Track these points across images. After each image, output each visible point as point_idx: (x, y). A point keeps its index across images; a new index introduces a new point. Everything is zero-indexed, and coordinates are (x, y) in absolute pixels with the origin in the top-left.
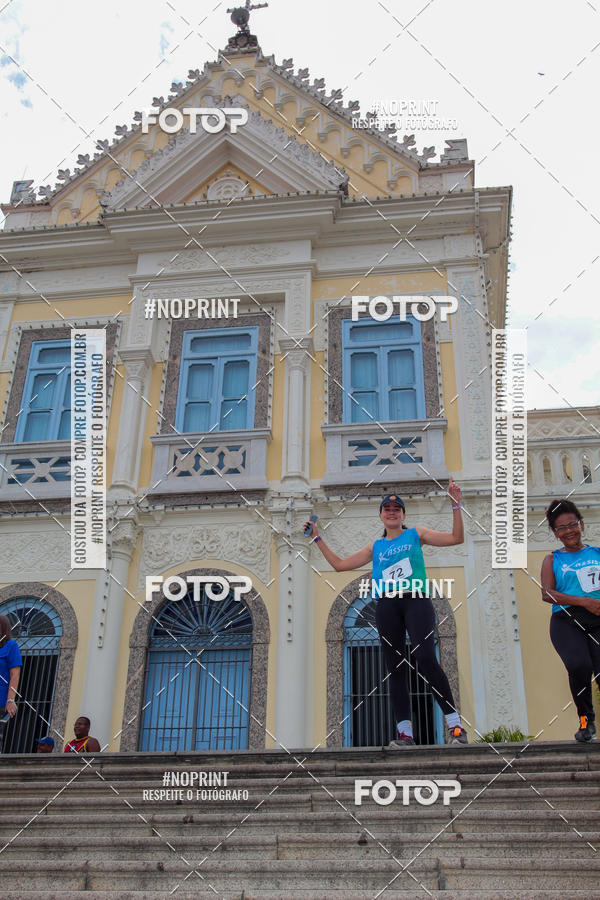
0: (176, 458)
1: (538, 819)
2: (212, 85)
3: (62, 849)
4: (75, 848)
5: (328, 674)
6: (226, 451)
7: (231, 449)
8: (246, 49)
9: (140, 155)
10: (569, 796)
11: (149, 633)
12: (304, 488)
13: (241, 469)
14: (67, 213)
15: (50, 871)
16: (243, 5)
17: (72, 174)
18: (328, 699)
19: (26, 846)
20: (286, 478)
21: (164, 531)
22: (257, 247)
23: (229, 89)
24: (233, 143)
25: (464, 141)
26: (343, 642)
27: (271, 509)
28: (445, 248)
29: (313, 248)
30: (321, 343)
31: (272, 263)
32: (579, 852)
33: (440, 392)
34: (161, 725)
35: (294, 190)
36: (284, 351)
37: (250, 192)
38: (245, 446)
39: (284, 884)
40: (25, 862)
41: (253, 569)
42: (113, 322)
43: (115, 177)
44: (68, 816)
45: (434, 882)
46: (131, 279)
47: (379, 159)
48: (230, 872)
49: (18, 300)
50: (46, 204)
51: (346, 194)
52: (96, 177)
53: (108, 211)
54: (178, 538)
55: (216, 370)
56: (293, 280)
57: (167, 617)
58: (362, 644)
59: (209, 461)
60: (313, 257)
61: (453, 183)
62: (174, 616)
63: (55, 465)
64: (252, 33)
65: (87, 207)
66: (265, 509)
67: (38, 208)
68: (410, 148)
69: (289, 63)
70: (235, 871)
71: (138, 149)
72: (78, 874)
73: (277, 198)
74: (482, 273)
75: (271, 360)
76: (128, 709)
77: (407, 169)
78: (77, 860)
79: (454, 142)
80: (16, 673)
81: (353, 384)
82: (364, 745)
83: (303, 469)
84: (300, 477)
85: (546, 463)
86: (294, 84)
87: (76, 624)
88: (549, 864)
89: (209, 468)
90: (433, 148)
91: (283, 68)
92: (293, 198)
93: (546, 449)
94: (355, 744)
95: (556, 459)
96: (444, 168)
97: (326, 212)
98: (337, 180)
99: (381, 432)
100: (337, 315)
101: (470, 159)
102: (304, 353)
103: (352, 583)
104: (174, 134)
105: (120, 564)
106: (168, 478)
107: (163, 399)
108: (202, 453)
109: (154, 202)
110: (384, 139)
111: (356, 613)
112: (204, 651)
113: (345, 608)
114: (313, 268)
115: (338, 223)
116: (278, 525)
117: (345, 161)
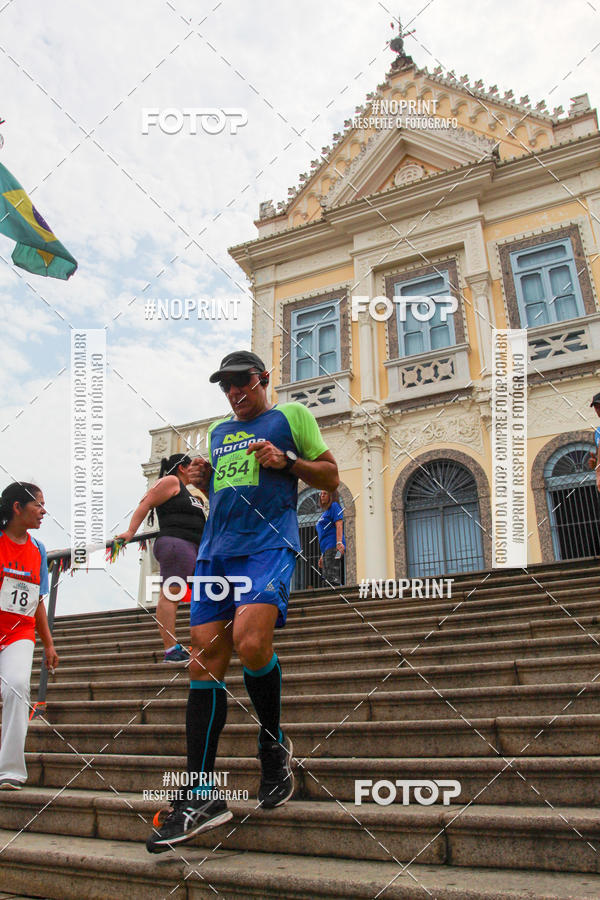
0: (403, 375)
6: (438, 364)
7: (442, 362)
8: (405, 67)
9: (342, 165)
11: (403, 498)
13: (451, 375)
14: (299, 216)
15: (375, 657)
16: (398, 36)
17: (298, 189)
20: (486, 376)
21: (403, 428)
22: (436, 212)
24: (409, 140)
25: (586, 94)
26: (545, 489)
27: (477, 400)
28: (582, 182)
29: (480, 204)
30: (497, 273)
31: (451, 222)
33: (594, 293)
34: (421, 561)
35: (458, 163)
36: (469, 284)
37: (426, 173)
38: (452, 358)
40: (358, 653)
41: (471, 445)
42: (344, 286)
43: (327, 184)
46: (351, 254)
47: (520, 125)
49: (277, 285)
50: (284, 215)
51: (498, 157)
52: (314, 188)
53: (327, 210)
54: (414, 431)
56: (467, 232)
57: (414, 487)
58: (560, 488)
59: (428, 373)
60: (480, 211)
61: (582, 130)
62: (419, 486)
63: (321, 393)
64: (407, 55)
65: (311, 210)
66: (474, 401)
67: (279, 218)
68: (542, 111)
69: (438, 70)
71: (340, 160)
73: (447, 173)
75: (462, 293)
76: (397, 553)
77: (542, 128)
79: (577, 98)
81: (525, 298)
82: (571, 557)
86: (445, 85)
87: (353, 500)
89: (428, 378)
90: (561, 107)
91: (435, 75)
92: (459, 171)
96: (570, 120)
97: (486, 175)
98: (490, 149)
99: (553, 331)
100: (505, 250)
101: (592, 108)
102: (485, 283)
103: (546, 446)
104: (363, 143)
105: (376, 455)
106: (399, 390)
107: (387, 334)
108: (421, 368)
109: (358, 195)
110: (521, 109)
111: (552, 467)
112: (444, 508)
113: (542, 464)
114: (481, 219)
115: (496, 180)
116: (484, 411)
117: (494, 134)
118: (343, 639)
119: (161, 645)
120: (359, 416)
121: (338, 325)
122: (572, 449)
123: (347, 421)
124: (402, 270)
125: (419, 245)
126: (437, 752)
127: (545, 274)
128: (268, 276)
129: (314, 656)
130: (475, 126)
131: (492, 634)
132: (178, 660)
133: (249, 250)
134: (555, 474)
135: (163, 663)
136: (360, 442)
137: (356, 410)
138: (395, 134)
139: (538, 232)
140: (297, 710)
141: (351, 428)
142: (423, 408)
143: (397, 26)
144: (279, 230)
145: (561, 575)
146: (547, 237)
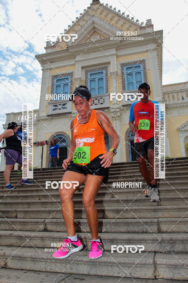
1: (175, 174)
2: (89, 12)
5: (126, 147)
6: (100, 99)
8: (97, 2)
10: (181, 169)
12: (118, 106)
13: (103, 103)
14: (59, 47)
18: (126, 152)
20: (114, 104)
23: (93, 13)
24: (96, 27)
25: (151, 20)
26: (129, 140)
27: (111, 111)
28: (147, 47)
29: (116, 50)
30: (120, 72)
32: (184, 180)
33: (148, 81)
36: (111, 75)
37: (100, 38)
38: (104, 98)
42: (72, 72)
46: (75, 62)
47: (130, 26)
49: (51, 69)
50: (54, 46)
53: (68, 46)
55: (96, 81)
56: (112, 58)
60: (116, 52)
61: (149, 30)
63: (63, 105)
65: (63, 46)
66: (109, 111)
67: (52, 47)
68: (137, 23)
69: (107, 5)
71: (74, 30)
73: (107, 39)
74: (156, 52)
75: (108, 77)
77: (137, 28)
79: (148, 20)
80: (58, 150)
81: (127, 81)
82: (134, 161)
83: (117, 102)
84: (117, 104)
85: (173, 96)
86: (109, 10)
89: (96, 103)
90: (143, 22)
91: (106, 6)
93: (173, 93)
94: (133, 161)
95: (175, 95)
96: (146, 27)
100: (123, 65)
101: (152, 24)
102: (116, 75)
104: (81, 25)
108: (94, 100)
109: (78, 43)
110: (131, 21)
113: (129, 132)
114: (116, 55)
115: (122, 43)
116: (113, 115)
117: (122, 28)
119: (5, 184)
120: (74, 113)
123: (71, 115)
124: (91, 68)
125: (98, 61)
127: (134, 74)
128: (49, 65)
130: (117, 25)
132: (10, 188)
133: (42, 57)
135: (5, 189)
137: (73, 111)
138: (92, 24)
139: (133, 61)
140: (46, 204)
141: (71, 117)
144: (52, 51)
145: (130, 166)
146: (135, 62)
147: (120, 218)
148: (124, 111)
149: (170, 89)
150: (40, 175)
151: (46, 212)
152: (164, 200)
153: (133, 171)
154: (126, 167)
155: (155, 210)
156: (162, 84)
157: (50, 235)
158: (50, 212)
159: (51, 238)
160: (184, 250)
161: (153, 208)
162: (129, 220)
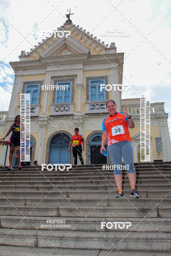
0: (55, 108)
3: (33, 183)
4: (35, 183)
5: (86, 151)
6: (65, 107)
7: (66, 106)
8: (69, 23)
11: (50, 143)
12: (81, 114)
13: (68, 110)
14: (32, 57)
15: (31, 187)
16: (69, 14)
17: (33, 49)
18: (86, 156)
19: (26, 183)
20: (78, 112)
21: (53, 123)
22: (71, 65)
24: (67, 43)
25: (114, 43)
26: (89, 145)
27: (74, 118)
28: (110, 65)
29: (83, 65)
30: (85, 85)
33: (109, 95)
34: (53, 161)
35: (79, 53)
36: (77, 86)
38: (69, 106)
39: (76, 189)
40: (26, 186)
41: (71, 130)
42: (42, 80)
43: (42, 50)
44: (34, 177)
45: (105, 189)
46: (46, 71)
47: (97, 47)
48: (65, 187)
49: (23, 76)
50: (28, 56)
51: (90, 54)
52: (38, 50)
53: (41, 57)
56: (79, 72)
57: (54, 140)
58: (93, 145)
59: (62, 109)
60: (83, 67)
61: (112, 52)
62: (55, 140)
64: (71, 20)
65: (36, 57)
67: (26, 57)
68: (103, 44)
69: (78, 26)
70: (67, 187)
71: (47, 44)
72: (36, 188)
73: (76, 55)
74: (118, 70)
75: (75, 88)
76: (46, 158)
77: (102, 49)
78: (36, 185)
79: (112, 43)
81: (91, 93)
83: (81, 110)
84: (80, 112)
85: (130, 109)
86: (79, 31)
87: (36, 141)
88: (127, 186)
89: (62, 110)
91: (77, 27)
92: (79, 55)
93: (130, 106)
94: (91, 164)
95: (132, 108)
96: (110, 49)
97: (86, 58)
98: (88, 51)
99: (97, 103)
100: (88, 79)
101: (116, 47)
102: (81, 87)
103: (91, 133)
104: (54, 41)
105: (44, 129)
106: (53, 112)
107: (52, 96)
108: (61, 107)
109: (50, 55)
110: (98, 42)
111: (91, 139)
112: (61, 147)
113: (89, 138)
114: (83, 69)
115: (88, 60)
116: (76, 122)
117: (90, 47)
118: (23, 181)
120: (41, 118)
121: (39, 91)
122: (97, 135)
123: (38, 119)
124: (59, 79)
125: (66, 73)
126: (41, 215)
127: (97, 87)
128: (21, 73)
129: (13, 186)
130: (85, 44)
131: (64, 183)
133: (16, 64)
134: (92, 141)
136: (40, 125)
137: (40, 116)
138: (64, 41)
139: (97, 76)
141: (38, 121)
142: (59, 118)
143: (69, 11)
144: (26, 60)
145: (86, 168)
146: (99, 78)
147: (73, 216)
148: (86, 119)
149: (128, 103)
150: (2, 173)
151: (2, 209)
152: (114, 201)
153: (89, 173)
154: (83, 169)
155: (104, 210)
156: (122, 99)
157: (2, 232)
158: (6, 209)
159: (3, 235)
160: (126, 248)
161: (102, 208)
162: (79, 219)
